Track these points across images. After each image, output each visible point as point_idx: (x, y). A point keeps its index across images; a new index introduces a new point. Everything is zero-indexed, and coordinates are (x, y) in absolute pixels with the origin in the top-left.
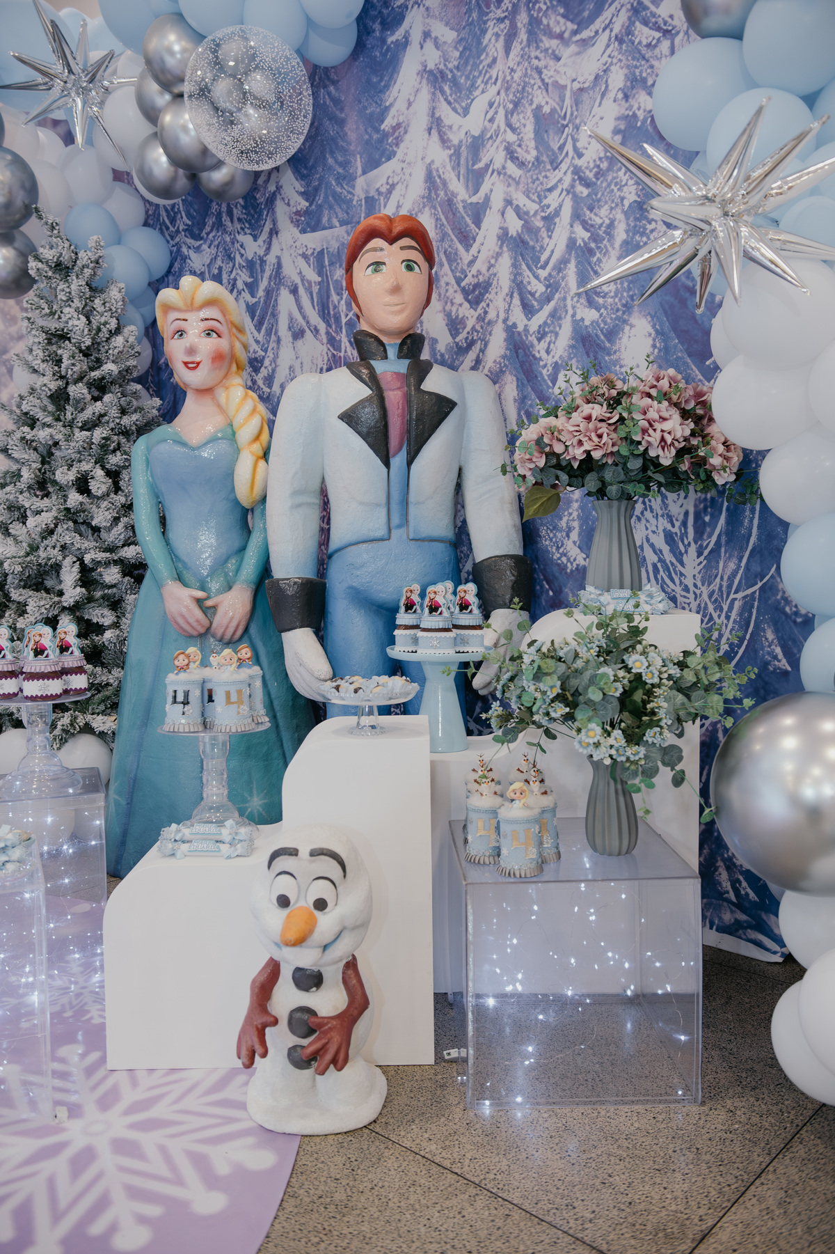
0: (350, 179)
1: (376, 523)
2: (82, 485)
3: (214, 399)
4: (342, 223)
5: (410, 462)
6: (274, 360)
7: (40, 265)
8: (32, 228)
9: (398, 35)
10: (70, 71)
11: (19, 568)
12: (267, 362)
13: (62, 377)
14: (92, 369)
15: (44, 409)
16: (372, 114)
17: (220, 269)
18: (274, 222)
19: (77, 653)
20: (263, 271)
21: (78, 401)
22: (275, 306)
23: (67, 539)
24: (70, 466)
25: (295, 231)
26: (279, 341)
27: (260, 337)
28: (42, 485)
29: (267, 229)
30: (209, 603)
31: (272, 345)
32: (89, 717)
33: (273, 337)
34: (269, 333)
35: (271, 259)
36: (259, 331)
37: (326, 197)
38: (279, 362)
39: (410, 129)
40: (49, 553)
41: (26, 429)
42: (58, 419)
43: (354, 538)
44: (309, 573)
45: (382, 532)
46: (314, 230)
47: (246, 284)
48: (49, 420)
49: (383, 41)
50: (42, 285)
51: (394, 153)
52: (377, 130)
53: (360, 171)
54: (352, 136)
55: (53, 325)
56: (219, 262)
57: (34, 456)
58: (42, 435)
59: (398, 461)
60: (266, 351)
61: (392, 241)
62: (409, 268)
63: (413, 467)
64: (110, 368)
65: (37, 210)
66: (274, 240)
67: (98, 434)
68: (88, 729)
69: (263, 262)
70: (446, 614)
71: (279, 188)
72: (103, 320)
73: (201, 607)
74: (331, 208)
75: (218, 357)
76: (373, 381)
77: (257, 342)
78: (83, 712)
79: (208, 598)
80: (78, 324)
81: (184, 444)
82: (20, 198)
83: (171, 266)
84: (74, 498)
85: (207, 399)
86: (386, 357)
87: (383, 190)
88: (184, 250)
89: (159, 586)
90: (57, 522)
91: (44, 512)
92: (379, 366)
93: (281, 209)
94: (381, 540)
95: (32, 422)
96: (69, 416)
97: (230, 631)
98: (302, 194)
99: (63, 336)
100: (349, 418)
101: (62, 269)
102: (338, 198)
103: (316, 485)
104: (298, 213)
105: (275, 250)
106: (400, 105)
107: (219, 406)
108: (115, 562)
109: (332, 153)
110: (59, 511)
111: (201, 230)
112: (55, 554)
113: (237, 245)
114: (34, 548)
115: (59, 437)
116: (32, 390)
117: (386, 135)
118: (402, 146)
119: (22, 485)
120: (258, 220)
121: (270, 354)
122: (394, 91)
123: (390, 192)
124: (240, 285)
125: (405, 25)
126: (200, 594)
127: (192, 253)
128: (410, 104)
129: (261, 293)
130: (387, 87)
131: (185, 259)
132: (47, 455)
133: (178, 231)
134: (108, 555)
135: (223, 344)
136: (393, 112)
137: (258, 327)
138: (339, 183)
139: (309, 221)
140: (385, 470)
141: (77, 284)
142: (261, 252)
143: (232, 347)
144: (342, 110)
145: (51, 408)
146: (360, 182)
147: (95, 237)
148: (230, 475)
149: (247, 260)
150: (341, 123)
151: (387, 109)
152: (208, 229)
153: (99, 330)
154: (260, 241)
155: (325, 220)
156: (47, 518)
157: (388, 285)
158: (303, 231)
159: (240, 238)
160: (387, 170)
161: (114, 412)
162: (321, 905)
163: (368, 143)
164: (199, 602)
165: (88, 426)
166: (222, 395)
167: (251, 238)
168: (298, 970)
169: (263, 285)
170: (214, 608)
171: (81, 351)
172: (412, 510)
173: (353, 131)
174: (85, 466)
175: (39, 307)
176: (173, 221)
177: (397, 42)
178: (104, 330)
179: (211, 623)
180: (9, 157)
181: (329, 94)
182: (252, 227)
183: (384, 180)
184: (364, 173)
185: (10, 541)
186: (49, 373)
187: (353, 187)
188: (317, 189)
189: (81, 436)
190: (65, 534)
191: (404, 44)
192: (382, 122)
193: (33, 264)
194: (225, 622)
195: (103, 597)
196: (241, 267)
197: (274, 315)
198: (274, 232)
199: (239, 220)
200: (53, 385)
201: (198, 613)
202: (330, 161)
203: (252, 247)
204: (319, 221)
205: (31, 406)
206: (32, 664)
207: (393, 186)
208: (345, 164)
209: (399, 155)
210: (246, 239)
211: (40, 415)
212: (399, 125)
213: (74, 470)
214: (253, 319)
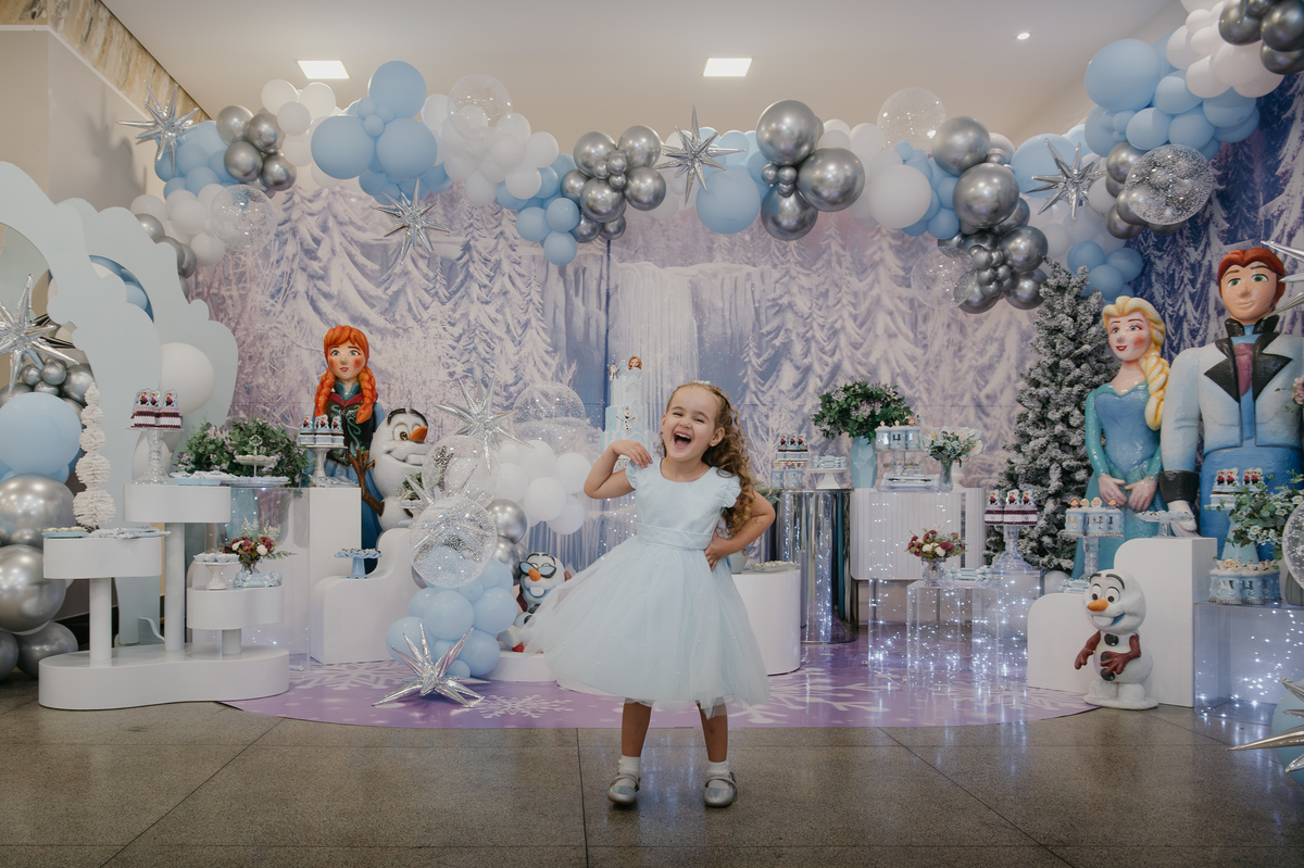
0: (1255, 208)
1: (1233, 435)
2: (1065, 419)
3: (1139, 365)
4: (1250, 237)
5: (1255, 397)
6: (1206, 330)
7: (1047, 289)
8: (1044, 267)
9: (1289, 114)
10: (1068, 177)
11: (1024, 471)
12: (1201, 332)
13: (1057, 355)
14: (1077, 348)
15: (1044, 376)
16: (1270, 165)
17: (1174, 270)
18: (1208, 238)
19: (1033, 504)
20: (1200, 271)
21: (1065, 369)
22: (1207, 293)
23: (1053, 454)
24: (1058, 410)
25: (1221, 244)
26: (1208, 317)
27: (1197, 315)
28: (1042, 420)
29: (1203, 243)
30: (1127, 487)
31: (1205, 320)
32: (1061, 560)
33: (1205, 315)
34: (1202, 312)
35: (1205, 262)
36: (1197, 311)
37: (1240, 221)
38: (1209, 331)
39: (1294, 174)
40: (1043, 462)
41: (1033, 388)
42: (1053, 381)
43: (1217, 446)
44: (1188, 468)
45: (1237, 441)
46: (1232, 243)
47: (1189, 279)
48: (1047, 382)
49: (1279, 118)
50: (1048, 301)
51: (1283, 190)
52: (1273, 175)
53: (1262, 202)
54: (1258, 180)
55: (1053, 324)
56: (1173, 266)
57: (1038, 404)
58: (1042, 391)
59: (1247, 398)
60: (1200, 324)
61: (1244, 266)
62: (1258, 279)
63: (1257, 401)
64: (1086, 347)
65: (1045, 259)
66: (1208, 251)
67: (1077, 388)
68: (1059, 568)
69: (1200, 265)
70: (1238, 484)
71: (1211, 215)
72: (1084, 318)
73: (1122, 490)
74: (1243, 227)
75: (1139, 342)
76: (1232, 353)
77: (1195, 318)
78: (1058, 557)
79: (1127, 484)
80: (1068, 322)
81: (1115, 394)
82: (1036, 253)
83: (1144, 269)
84: (1059, 428)
85: (1134, 366)
86: (1244, 334)
87: (1276, 214)
88: (1152, 258)
89: (1097, 477)
90: (1048, 442)
91: (1040, 437)
92: (1237, 341)
93: (1212, 229)
94: (1235, 447)
95: (1037, 384)
96: (1059, 379)
97: (1141, 504)
98: (1225, 219)
99: (1058, 330)
100: (1211, 374)
101: (1061, 289)
102: (1248, 221)
103: (1196, 414)
104: (1223, 232)
105: (1208, 257)
106: (1288, 159)
107: (1141, 370)
108: (1085, 467)
109: (1245, 192)
110: (1050, 436)
111: (1163, 245)
112: (1046, 462)
113: (1185, 254)
114: (1034, 459)
115: (1052, 392)
116: (1039, 365)
117: (1278, 178)
118: (1288, 185)
119: (1028, 422)
120: (1199, 237)
121: (1203, 326)
122: (1284, 150)
123: (1280, 215)
124: (1186, 281)
125: (1293, 108)
126: (1121, 482)
127: (1157, 261)
128: (1294, 158)
129: (1198, 286)
130: (1280, 147)
131: (1152, 264)
132: (1045, 402)
133: (1149, 246)
134: (1079, 463)
135: (1144, 333)
136: (1283, 163)
137: (1196, 309)
138: (1249, 212)
139: (1230, 237)
140: (1237, 404)
141: (1068, 298)
142: (1199, 258)
143: (1150, 334)
144: (1252, 163)
145: (1049, 374)
146: (1262, 210)
147: (1082, 268)
148: (1142, 412)
149: (1190, 264)
150: (1251, 171)
151: (1280, 161)
152: (1167, 244)
153: (1081, 325)
154: (1199, 251)
155: (1239, 235)
156: (1042, 441)
157: (1239, 292)
158: (1226, 244)
159: (1187, 249)
160: (1279, 200)
161: (1087, 375)
162: (1111, 599)
163: (1267, 184)
164: (1120, 486)
165: (1071, 385)
166: (1143, 363)
167: (1193, 249)
168: (1108, 635)
169: (1200, 280)
170: (1130, 491)
171: (1069, 338)
172: (1259, 428)
173: (1259, 176)
174: (1067, 409)
175: (1046, 315)
176: (1146, 240)
177: (1287, 119)
178: (1084, 324)
179: (1128, 499)
180: (1030, 232)
181: (1245, 153)
182: (1194, 242)
183: (1276, 208)
184: (1264, 204)
185: (1021, 455)
186: (1048, 353)
187: (1257, 213)
188: (1235, 216)
189: (1065, 390)
190: (1053, 451)
191: (1291, 120)
192: (1276, 170)
193: (1043, 290)
194: (1136, 499)
195: (1076, 490)
196: (1187, 268)
197: (1207, 300)
198: (1208, 244)
199: (1187, 237)
200: (1050, 361)
201: (1119, 493)
202: (1244, 197)
203: (1194, 255)
204: (1235, 237)
205: (1037, 374)
206: (1009, 507)
207: (1282, 212)
208: (1253, 199)
209: (1286, 192)
210: (1191, 250)
211: (1042, 380)
212: (1287, 172)
213: (1060, 411)
214: (1193, 302)
